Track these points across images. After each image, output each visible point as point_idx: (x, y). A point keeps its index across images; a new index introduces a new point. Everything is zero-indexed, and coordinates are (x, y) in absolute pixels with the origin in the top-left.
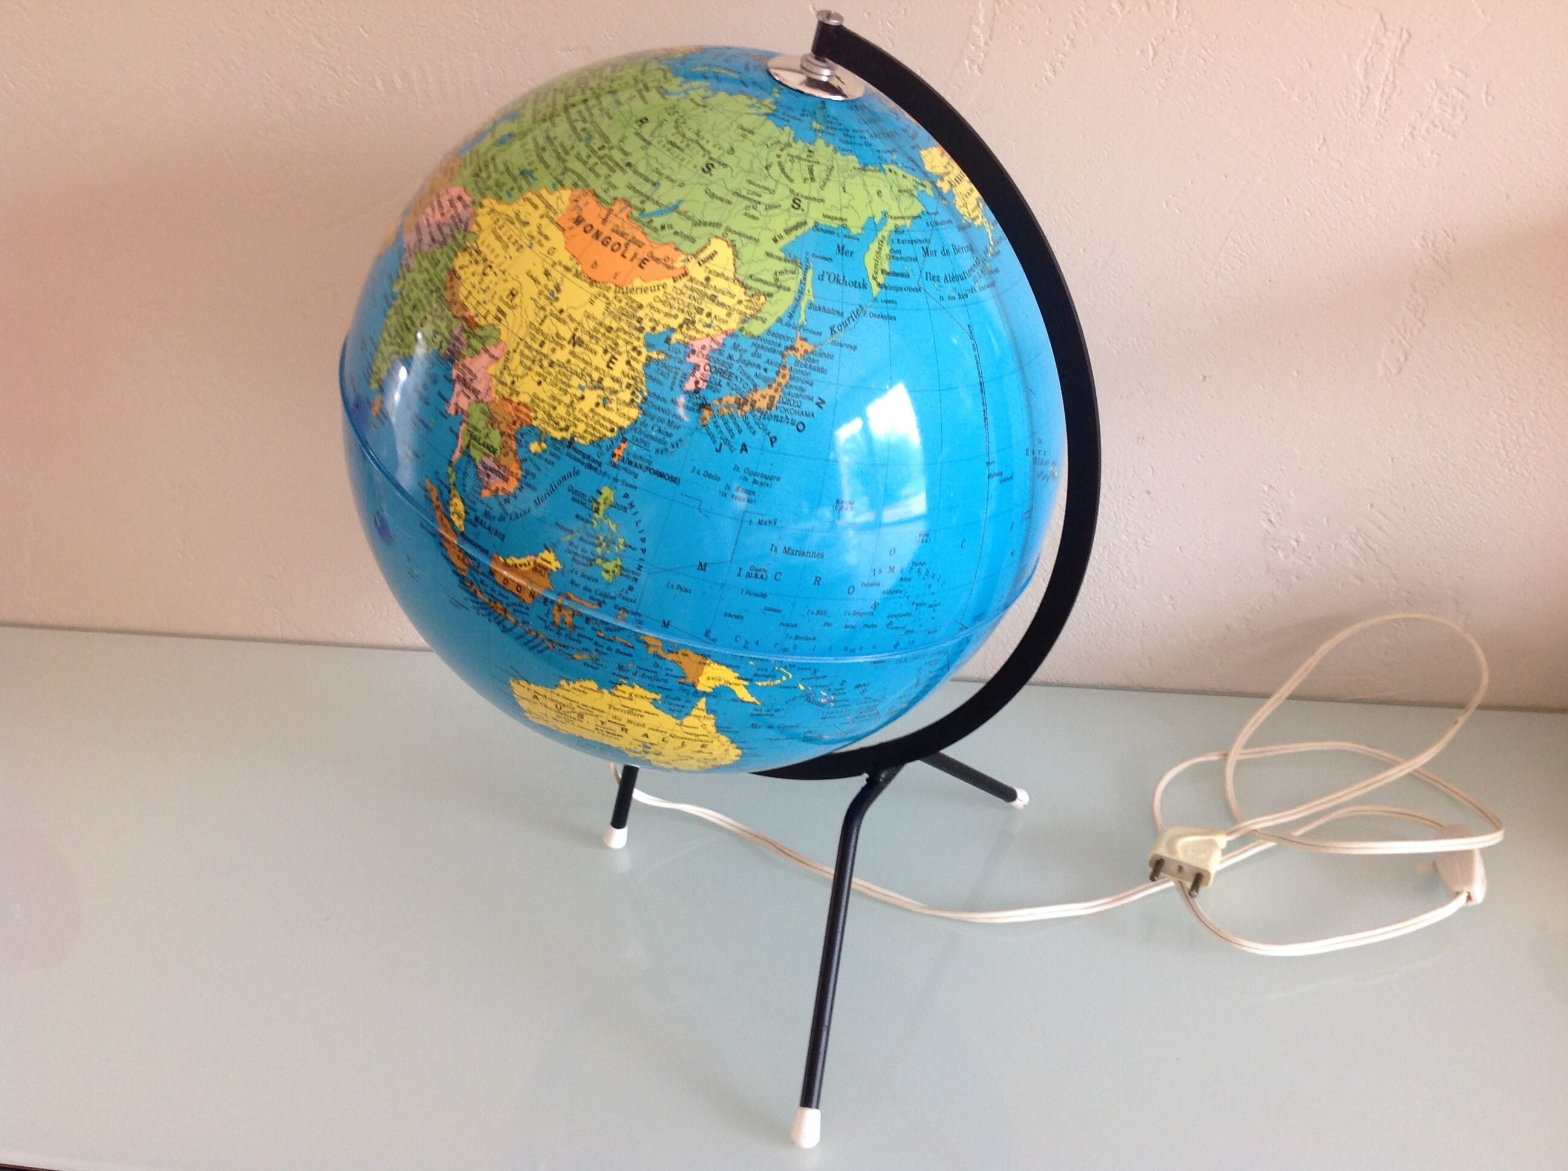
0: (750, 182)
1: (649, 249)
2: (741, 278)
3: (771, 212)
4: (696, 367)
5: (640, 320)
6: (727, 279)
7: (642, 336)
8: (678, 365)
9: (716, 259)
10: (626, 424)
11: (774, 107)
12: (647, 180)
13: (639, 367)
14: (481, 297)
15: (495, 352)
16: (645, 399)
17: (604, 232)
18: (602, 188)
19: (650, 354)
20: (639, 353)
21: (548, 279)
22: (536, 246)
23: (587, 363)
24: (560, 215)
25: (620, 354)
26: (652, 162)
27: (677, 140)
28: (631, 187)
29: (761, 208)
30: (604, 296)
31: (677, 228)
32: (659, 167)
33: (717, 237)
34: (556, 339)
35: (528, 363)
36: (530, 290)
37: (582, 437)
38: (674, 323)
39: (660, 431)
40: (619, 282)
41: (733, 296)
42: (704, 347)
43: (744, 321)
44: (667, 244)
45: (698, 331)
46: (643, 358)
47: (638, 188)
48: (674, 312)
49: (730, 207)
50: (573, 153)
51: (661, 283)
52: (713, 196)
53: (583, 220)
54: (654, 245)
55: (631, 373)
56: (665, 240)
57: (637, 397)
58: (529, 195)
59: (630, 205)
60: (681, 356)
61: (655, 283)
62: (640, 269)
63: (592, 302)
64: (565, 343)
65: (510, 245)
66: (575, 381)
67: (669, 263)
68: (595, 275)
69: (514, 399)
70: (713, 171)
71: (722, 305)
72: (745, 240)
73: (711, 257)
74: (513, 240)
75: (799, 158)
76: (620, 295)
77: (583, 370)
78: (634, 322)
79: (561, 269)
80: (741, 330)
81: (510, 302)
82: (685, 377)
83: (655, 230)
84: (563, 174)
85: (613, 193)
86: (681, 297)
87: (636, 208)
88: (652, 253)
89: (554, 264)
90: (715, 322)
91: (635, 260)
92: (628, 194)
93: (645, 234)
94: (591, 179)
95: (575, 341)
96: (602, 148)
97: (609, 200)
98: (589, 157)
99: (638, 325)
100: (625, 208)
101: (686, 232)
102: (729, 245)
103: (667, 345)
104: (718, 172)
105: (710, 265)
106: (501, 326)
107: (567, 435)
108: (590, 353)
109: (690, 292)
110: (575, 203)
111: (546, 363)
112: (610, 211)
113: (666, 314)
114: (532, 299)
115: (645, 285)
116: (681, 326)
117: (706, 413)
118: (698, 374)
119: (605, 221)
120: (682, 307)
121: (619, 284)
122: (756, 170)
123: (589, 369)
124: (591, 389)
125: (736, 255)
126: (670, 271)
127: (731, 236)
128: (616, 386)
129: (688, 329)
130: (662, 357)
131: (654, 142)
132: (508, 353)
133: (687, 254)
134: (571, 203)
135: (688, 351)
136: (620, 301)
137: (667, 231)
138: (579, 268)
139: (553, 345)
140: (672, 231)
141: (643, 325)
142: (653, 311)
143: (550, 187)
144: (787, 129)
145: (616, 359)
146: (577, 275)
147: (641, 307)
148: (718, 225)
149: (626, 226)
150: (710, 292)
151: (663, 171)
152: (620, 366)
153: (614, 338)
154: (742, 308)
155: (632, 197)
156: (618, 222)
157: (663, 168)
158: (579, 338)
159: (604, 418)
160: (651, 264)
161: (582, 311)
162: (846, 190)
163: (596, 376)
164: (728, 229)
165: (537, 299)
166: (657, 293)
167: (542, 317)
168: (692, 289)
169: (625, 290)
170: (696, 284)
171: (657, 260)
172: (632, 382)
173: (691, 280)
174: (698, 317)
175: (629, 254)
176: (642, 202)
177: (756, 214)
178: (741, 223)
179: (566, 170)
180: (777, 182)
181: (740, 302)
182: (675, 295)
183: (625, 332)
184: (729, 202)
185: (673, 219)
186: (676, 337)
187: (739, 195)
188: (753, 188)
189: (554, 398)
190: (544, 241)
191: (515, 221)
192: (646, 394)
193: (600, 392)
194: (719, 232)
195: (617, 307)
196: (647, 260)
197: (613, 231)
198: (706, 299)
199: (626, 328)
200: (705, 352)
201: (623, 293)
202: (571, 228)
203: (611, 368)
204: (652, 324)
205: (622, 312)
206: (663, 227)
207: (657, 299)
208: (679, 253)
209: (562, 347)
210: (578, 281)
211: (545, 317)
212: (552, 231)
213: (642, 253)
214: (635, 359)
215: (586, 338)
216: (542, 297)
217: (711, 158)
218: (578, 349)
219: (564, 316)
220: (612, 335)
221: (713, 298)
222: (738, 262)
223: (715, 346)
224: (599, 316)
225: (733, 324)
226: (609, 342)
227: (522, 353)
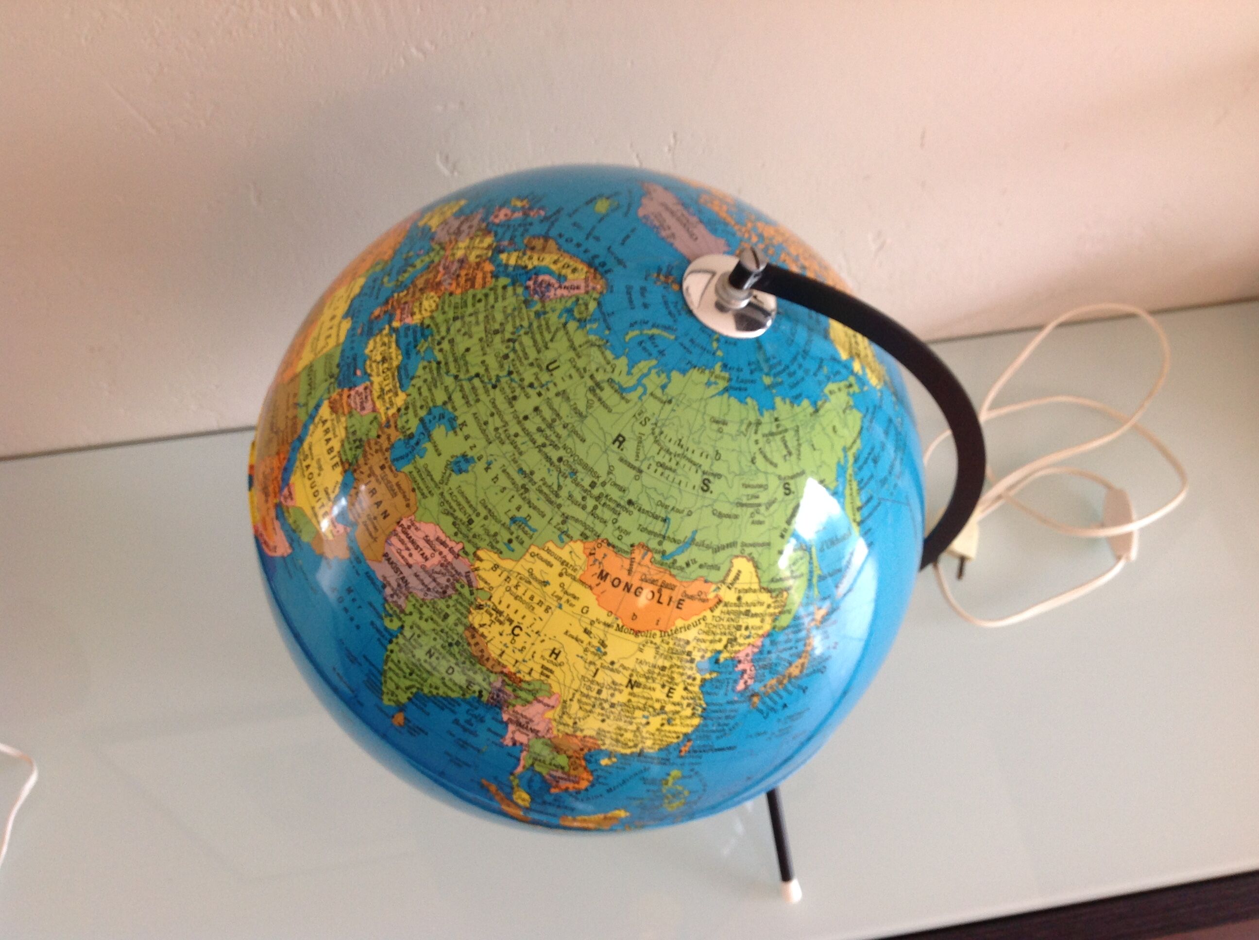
0: (746, 486)
1: (682, 589)
2: (765, 585)
3: (772, 509)
4: (744, 672)
5: (689, 654)
6: (755, 591)
7: (694, 665)
8: (728, 676)
9: (741, 577)
10: (689, 730)
11: (727, 375)
12: (656, 517)
13: (696, 689)
14: (519, 656)
15: (551, 702)
16: (704, 709)
17: (633, 582)
18: (614, 536)
19: (704, 677)
20: (694, 679)
21: (591, 638)
22: (565, 606)
23: (648, 699)
24: (581, 572)
25: (676, 684)
26: (653, 495)
27: (664, 458)
28: (643, 529)
29: (762, 509)
30: (652, 642)
31: (700, 562)
32: (661, 498)
33: (737, 557)
34: (613, 686)
35: (588, 708)
36: (572, 650)
37: (652, 748)
38: (719, 646)
39: (719, 725)
40: (662, 625)
41: (761, 604)
42: (747, 655)
43: (775, 620)
44: (696, 579)
45: (740, 645)
46: (698, 682)
47: (650, 528)
48: (717, 637)
49: (738, 521)
50: (564, 493)
51: (701, 616)
52: (720, 515)
53: (607, 574)
54: (685, 584)
55: (690, 695)
56: (694, 576)
57: (697, 710)
58: (534, 549)
59: (649, 550)
60: (730, 669)
61: (695, 619)
62: (678, 610)
63: (641, 650)
64: (621, 688)
65: (536, 607)
66: (638, 713)
67: (703, 596)
68: (637, 626)
69: (579, 733)
70: (712, 486)
71: (756, 615)
72: (760, 549)
73: (737, 578)
74: (536, 600)
75: (772, 434)
76: (666, 638)
77: (646, 704)
78: (685, 657)
79: (601, 626)
80: (774, 628)
81: (554, 661)
82: (736, 682)
83: (682, 569)
84: (564, 522)
85: (627, 540)
86: (721, 622)
87: (657, 552)
88: (685, 592)
89: (592, 623)
90: (753, 632)
91: (672, 603)
92: (643, 538)
93: (674, 576)
94: (599, 527)
95: (631, 684)
96: (593, 485)
97: (626, 548)
98: (584, 498)
99: (688, 658)
100: (645, 554)
101: (710, 563)
102: (748, 560)
103: (717, 665)
104: (716, 486)
105: (738, 585)
106: (550, 681)
107: (637, 750)
108: (648, 691)
109: (727, 616)
110: (592, 558)
111: (606, 706)
112: (632, 560)
113: (711, 642)
114: (578, 656)
115: (687, 623)
116: (726, 647)
117: (755, 699)
118: (746, 676)
119: (630, 571)
120: (723, 630)
121: (663, 629)
122: (746, 469)
123: (650, 702)
124: (654, 716)
125: (756, 567)
126: (705, 604)
127: (748, 550)
128: (678, 708)
129: (732, 646)
130: (714, 675)
131: (644, 467)
132: (565, 702)
133: (716, 583)
134: (587, 557)
135: (735, 662)
136: (668, 643)
137: (693, 567)
138: (620, 622)
139: (611, 691)
140: (697, 565)
141: (693, 657)
142: (699, 643)
143: (555, 537)
144: (749, 400)
145: (674, 689)
146: (619, 629)
147: (688, 642)
148: (732, 545)
149: (652, 572)
150: (743, 609)
151: (667, 503)
152: (679, 693)
153: (669, 674)
154: (772, 610)
155: (648, 540)
156: (644, 570)
157: (666, 499)
158: (636, 682)
159: (670, 732)
160: (687, 603)
161: (633, 659)
162: (816, 446)
163: (658, 706)
164: (744, 545)
165: (584, 656)
166: (699, 627)
167: (594, 671)
168: (728, 613)
169: (670, 633)
170: (731, 606)
171: (691, 598)
172: (691, 701)
173: (726, 605)
174: (738, 634)
175: (665, 599)
176: (660, 543)
177: (761, 518)
178: (753, 534)
179: (566, 519)
180: (766, 473)
181: (769, 606)
182: (715, 623)
183: (678, 667)
184: (736, 517)
185: (694, 552)
186: (723, 657)
187: (742, 505)
188: (750, 491)
189: (620, 728)
190: (573, 601)
191: (531, 580)
192: (704, 706)
193: (664, 716)
194: (736, 551)
195: (667, 649)
196: (683, 600)
197: (642, 580)
198: (742, 616)
199: (679, 663)
200: (749, 658)
201: (669, 635)
202: (598, 585)
203: (671, 697)
204: (701, 654)
205: (672, 652)
206: (688, 565)
207: (700, 632)
208: (710, 584)
209: (621, 692)
210: (623, 634)
211: (597, 670)
212: (576, 588)
213: (677, 595)
214: (691, 685)
215: (642, 680)
216: (589, 654)
217: (704, 473)
218: (636, 690)
219: (616, 666)
220: (667, 672)
221: (747, 613)
222: (760, 572)
223: (756, 650)
224: (651, 660)
225: (767, 627)
226: (665, 678)
227: (579, 701)
